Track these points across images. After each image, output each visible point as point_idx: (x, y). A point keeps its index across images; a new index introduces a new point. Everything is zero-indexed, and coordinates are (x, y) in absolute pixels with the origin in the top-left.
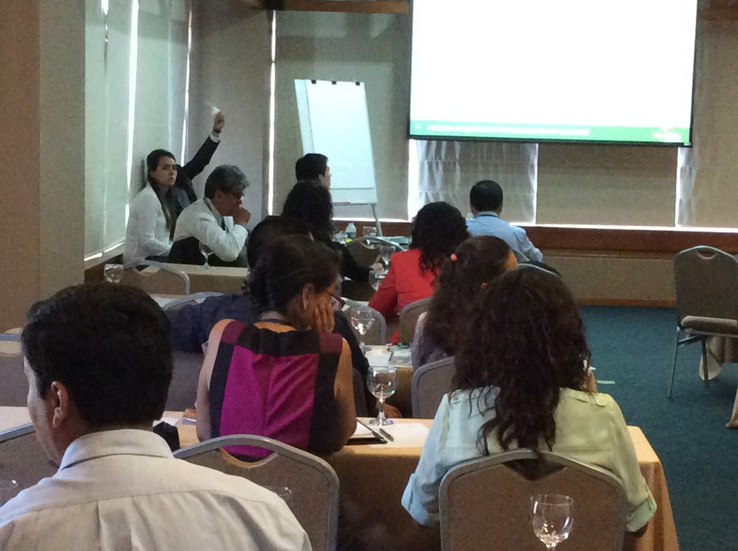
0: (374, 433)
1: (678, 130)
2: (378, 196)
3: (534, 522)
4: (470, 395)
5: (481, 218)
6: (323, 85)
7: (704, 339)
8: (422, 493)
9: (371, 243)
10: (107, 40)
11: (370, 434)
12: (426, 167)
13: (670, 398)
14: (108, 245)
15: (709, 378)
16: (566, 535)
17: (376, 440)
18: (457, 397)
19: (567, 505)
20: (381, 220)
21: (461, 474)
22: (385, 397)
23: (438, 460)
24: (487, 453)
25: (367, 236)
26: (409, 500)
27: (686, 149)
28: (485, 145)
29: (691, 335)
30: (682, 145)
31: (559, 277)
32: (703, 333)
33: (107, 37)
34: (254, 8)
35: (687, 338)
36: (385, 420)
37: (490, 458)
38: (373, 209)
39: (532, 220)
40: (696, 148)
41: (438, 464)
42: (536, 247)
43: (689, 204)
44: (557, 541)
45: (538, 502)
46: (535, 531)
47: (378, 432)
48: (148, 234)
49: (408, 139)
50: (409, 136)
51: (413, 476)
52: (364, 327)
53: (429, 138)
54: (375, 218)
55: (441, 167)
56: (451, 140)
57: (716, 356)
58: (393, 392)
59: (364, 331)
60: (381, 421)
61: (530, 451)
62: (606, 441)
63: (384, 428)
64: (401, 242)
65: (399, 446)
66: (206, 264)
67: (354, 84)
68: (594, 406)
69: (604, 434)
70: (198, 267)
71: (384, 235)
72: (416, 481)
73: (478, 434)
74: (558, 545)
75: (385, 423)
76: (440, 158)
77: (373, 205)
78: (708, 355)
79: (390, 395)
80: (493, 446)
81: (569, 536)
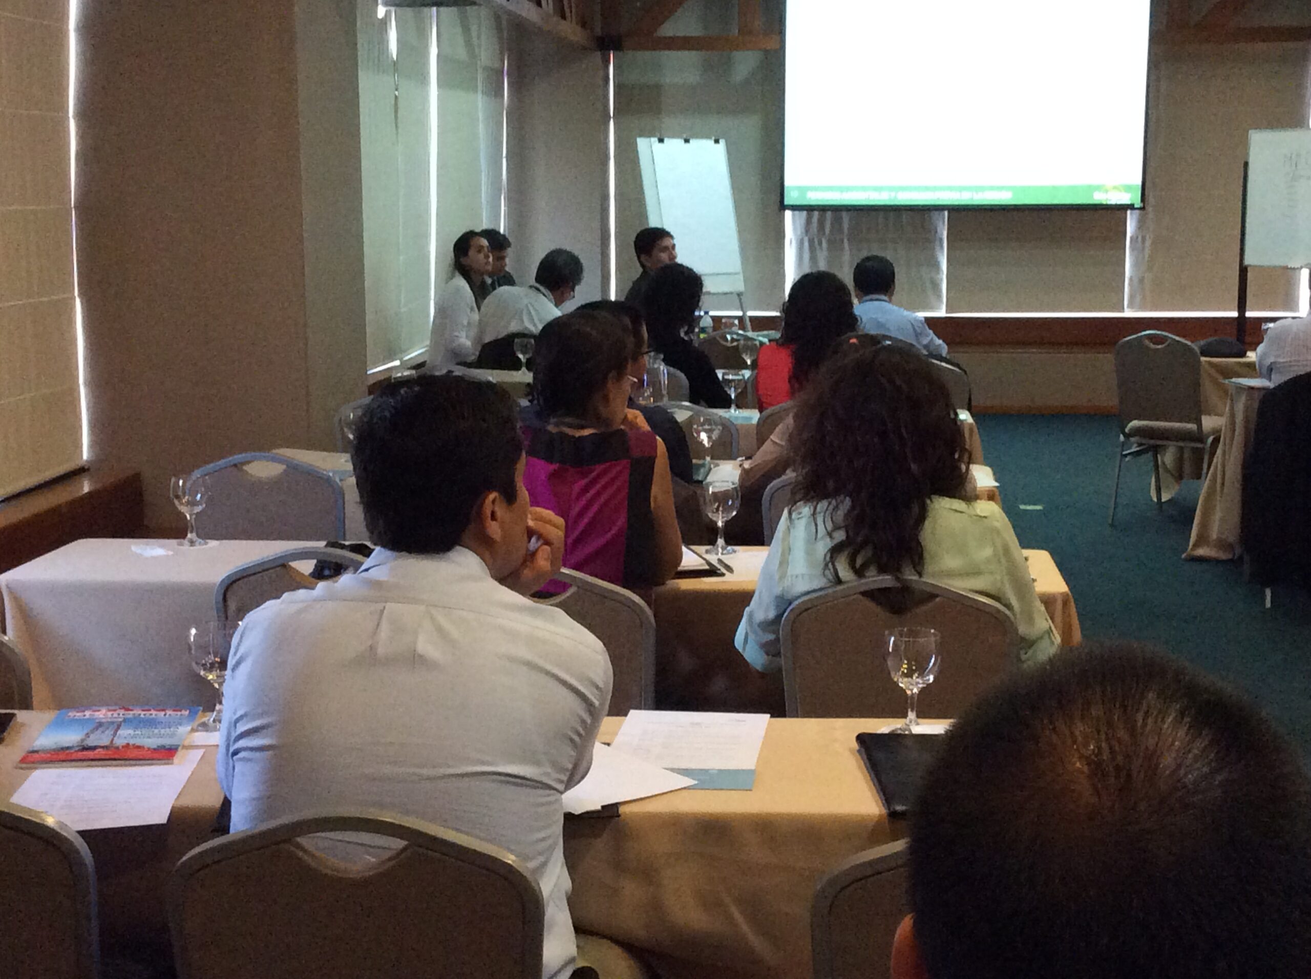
0: (709, 563)
1: (1128, 188)
2: (745, 281)
3: (890, 663)
4: (815, 508)
5: (868, 303)
6: (674, 145)
7: (1156, 450)
8: (760, 632)
9: (733, 340)
10: (397, 93)
11: (702, 565)
12: (806, 244)
13: (1112, 525)
14: (408, 349)
15: (1163, 500)
16: (931, 678)
17: (712, 572)
18: (800, 511)
19: (933, 639)
20: (750, 313)
21: (805, 609)
22: (725, 519)
23: (778, 591)
24: (839, 581)
25: (727, 330)
26: (743, 641)
27: (1137, 212)
28: (881, 214)
29: (1140, 445)
30: (1131, 207)
31: (963, 373)
32: (1152, 442)
33: (397, 90)
34: (584, 48)
35: (1134, 449)
36: (726, 548)
37: (845, 586)
38: (740, 300)
39: (941, 309)
40: (1149, 209)
41: (777, 597)
42: (939, 338)
43: (1141, 281)
44: (921, 686)
45: (895, 637)
46: (893, 674)
47: (715, 563)
48: (456, 334)
49: (784, 210)
50: (783, 207)
51: (747, 609)
52: (709, 438)
53: (809, 209)
54: (742, 310)
55: (824, 244)
56: (837, 210)
57: (1174, 472)
58: (734, 513)
59: (708, 443)
60: (720, 550)
61: (889, 577)
62: (988, 561)
63: (723, 558)
64: (771, 338)
65: (741, 579)
66: (524, 369)
67: (713, 142)
68: (975, 517)
69: (988, 552)
70: (514, 373)
71: (754, 330)
72: (751, 616)
73: (825, 558)
74: (922, 691)
75: (725, 552)
76: (824, 234)
77: (739, 295)
78: (1160, 469)
79: (730, 518)
80: (845, 573)
81: (935, 678)
